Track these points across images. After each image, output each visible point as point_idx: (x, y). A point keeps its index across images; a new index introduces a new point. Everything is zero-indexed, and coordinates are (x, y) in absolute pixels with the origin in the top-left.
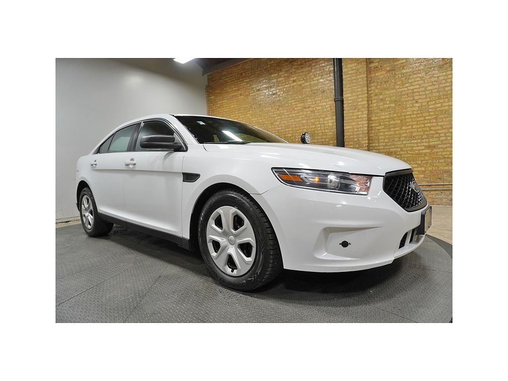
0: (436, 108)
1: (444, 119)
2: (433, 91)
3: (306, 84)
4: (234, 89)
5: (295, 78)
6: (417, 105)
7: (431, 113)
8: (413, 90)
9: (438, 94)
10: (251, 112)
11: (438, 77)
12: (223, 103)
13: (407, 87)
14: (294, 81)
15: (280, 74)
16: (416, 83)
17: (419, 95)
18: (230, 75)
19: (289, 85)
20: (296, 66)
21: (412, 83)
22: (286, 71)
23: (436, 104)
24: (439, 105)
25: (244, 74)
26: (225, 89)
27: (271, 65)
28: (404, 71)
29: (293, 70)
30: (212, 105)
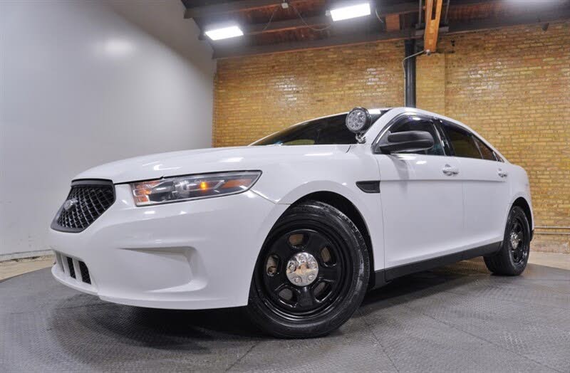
0: (519, 143)
1: (528, 156)
2: (517, 124)
3: (366, 95)
4: (260, 85)
5: (352, 85)
6: (500, 137)
7: (515, 148)
8: (495, 120)
9: (521, 128)
10: (283, 119)
11: (521, 110)
12: (239, 101)
13: (489, 116)
14: (350, 88)
15: (331, 76)
16: (499, 113)
17: (502, 127)
18: (256, 66)
19: (342, 92)
20: (353, 71)
21: (493, 112)
22: (341, 75)
23: (519, 138)
24: (522, 140)
25: (276, 68)
26: (245, 82)
27: (318, 63)
28: (486, 98)
29: (351, 75)
30: (220, 101)
